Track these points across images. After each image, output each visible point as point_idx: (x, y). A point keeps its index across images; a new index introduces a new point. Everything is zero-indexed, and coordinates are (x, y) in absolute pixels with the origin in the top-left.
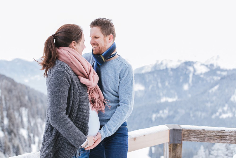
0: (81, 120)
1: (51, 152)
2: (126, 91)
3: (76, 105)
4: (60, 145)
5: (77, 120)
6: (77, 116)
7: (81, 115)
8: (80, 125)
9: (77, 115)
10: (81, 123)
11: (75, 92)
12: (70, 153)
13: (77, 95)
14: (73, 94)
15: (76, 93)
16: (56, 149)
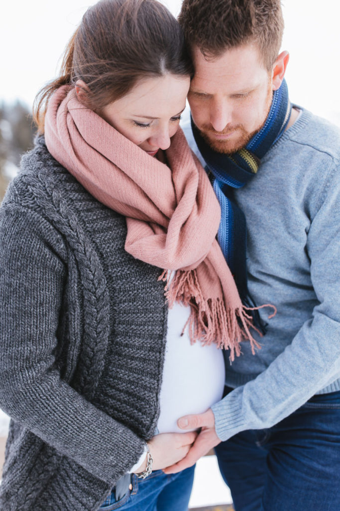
0: (123, 386)
1: (18, 486)
2: (335, 266)
3: (98, 334)
4: (58, 460)
5: (109, 385)
6: (106, 372)
7: (121, 367)
8: (119, 400)
9: (106, 369)
10: (123, 396)
11: (87, 292)
12: (89, 494)
13: (98, 300)
14: (82, 297)
15: (94, 293)
16: (48, 471)
